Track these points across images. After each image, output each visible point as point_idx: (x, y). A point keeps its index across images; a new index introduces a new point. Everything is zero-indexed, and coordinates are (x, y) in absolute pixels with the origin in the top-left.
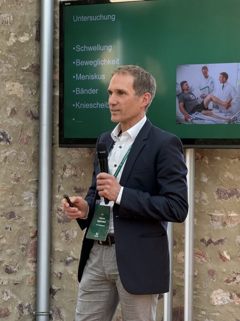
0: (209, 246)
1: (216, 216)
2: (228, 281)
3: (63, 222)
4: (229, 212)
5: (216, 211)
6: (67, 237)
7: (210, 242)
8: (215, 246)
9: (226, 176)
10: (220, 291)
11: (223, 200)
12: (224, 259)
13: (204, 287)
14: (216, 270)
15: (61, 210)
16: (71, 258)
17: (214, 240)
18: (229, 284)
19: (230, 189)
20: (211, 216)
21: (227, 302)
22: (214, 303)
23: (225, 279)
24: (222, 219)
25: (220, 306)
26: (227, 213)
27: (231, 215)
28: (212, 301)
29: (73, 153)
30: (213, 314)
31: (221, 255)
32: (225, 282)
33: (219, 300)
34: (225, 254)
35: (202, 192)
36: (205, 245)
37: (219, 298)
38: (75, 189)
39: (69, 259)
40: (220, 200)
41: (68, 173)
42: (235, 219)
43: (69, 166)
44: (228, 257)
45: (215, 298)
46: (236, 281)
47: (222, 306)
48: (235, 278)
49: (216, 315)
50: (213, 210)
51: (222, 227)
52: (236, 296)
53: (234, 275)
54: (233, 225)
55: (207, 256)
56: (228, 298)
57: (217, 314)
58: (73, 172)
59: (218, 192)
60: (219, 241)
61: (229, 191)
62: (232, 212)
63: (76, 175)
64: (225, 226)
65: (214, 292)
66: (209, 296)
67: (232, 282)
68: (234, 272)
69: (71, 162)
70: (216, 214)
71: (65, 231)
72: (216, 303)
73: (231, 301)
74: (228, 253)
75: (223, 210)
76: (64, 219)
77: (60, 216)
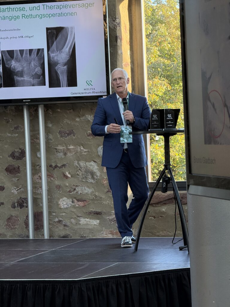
0: (55, 169)
1: (59, 149)
2: (70, 192)
4: (68, 146)
5: (59, 146)
7: (56, 166)
8: (60, 169)
9: (65, 122)
11: (64, 138)
12: (67, 177)
13: (53, 197)
14: (62, 185)
17: (59, 165)
18: (71, 193)
19: (68, 130)
20: (56, 149)
21: (70, 206)
22: (61, 207)
23: (68, 190)
24: (64, 151)
25: (65, 208)
26: (67, 146)
27: (70, 147)
28: (60, 206)
30: (61, 214)
31: (64, 175)
32: (68, 192)
33: (64, 205)
34: (67, 174)
35: (49, 134)
36: (53, 169)
37: (65, 203)
40: (61, 138)
42: (73, 150)
44: (69, 176)
45: (62, 203)
46: (75, 191)
47: (67, 208)
48: (75, 189)
49: (63, 214)
50: (57, 145)
51: (64, 156)
52: (76, 201)
53: (74, 187)
54: (71, 154)
55: (55, 176)
56: (71, 203)
59: (60, 132)
60: (62, 166)
61: (68, 132)
62: (71, 145)
64: (66, 155)
66: (57, 202)
67: (73, 192)
68: (74, 185)
70: (59, 148)
72: (62, 207)
73: (73, 204)
74: (69, 173)
75: (64, 145)
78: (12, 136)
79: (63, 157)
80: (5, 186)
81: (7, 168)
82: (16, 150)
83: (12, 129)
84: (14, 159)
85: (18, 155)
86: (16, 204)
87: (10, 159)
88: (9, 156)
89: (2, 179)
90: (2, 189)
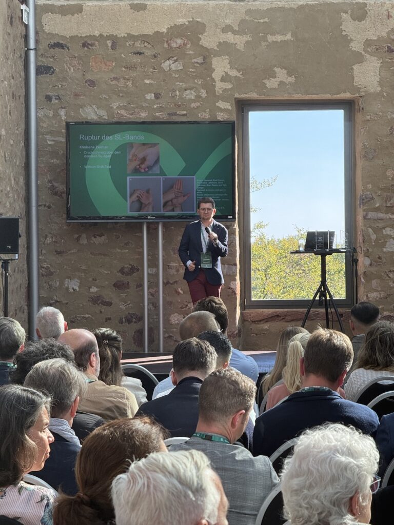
0: (167, 286)
2: (182, 308)
3: (46, 276)
5: (171, 263)
6: (51, 286)
7: (168, 283)
8: (172, 286)
9: (178, 239)
10: (176, 314)
12: (179, 293)
14: (173, 301)
15: (43, 268)
16: (54, 301)
17: (171, 282)
18: (183, 310)
20: (168, 266)
23: (180, 306)
24: (176, 268)
25: (175, 324)
26: (179, 264)
28: (171, 322)
29: (53, 226)
30: (172, 330)
31: (176, 291)
32: (180, 308)
34: (179, 290)
37: (176, 319)
38: (56, 252)
39: (52, 302)
40: (175, 255)
41: (49, 241)
43: (49, 235)
44: (182, 292)
45: (172, 319)
46: (188, 307)
48: (187, 305)
50: (170, 263)
53: (186, 303)
55: (166, 293)
57: (175, 330)
58: (54, 240)
59: (173, 250)
60: (175, 282)
63: (57, 242)
64: (178, 272)
65: (172, 316)
66: (168, 318)
67: (185, 308)
69: (52, 232)
70: (172, 265)
71: (48, 282)
72: (173, 323)
74: (181, 290)
75: (177, 262)
76: (46, 274)
77: (43, 271)
78: (122, 251)
79: (175, 273)
80: (113, 301)
81: (115, 284)
82: (126, 266)
83: (121, 245)
84: (123, 275)
85: (128, 271)
86: (124, 320)
87: (119, 274)
88: (118, 272)
89: (109, 294)
90: (109, 304)
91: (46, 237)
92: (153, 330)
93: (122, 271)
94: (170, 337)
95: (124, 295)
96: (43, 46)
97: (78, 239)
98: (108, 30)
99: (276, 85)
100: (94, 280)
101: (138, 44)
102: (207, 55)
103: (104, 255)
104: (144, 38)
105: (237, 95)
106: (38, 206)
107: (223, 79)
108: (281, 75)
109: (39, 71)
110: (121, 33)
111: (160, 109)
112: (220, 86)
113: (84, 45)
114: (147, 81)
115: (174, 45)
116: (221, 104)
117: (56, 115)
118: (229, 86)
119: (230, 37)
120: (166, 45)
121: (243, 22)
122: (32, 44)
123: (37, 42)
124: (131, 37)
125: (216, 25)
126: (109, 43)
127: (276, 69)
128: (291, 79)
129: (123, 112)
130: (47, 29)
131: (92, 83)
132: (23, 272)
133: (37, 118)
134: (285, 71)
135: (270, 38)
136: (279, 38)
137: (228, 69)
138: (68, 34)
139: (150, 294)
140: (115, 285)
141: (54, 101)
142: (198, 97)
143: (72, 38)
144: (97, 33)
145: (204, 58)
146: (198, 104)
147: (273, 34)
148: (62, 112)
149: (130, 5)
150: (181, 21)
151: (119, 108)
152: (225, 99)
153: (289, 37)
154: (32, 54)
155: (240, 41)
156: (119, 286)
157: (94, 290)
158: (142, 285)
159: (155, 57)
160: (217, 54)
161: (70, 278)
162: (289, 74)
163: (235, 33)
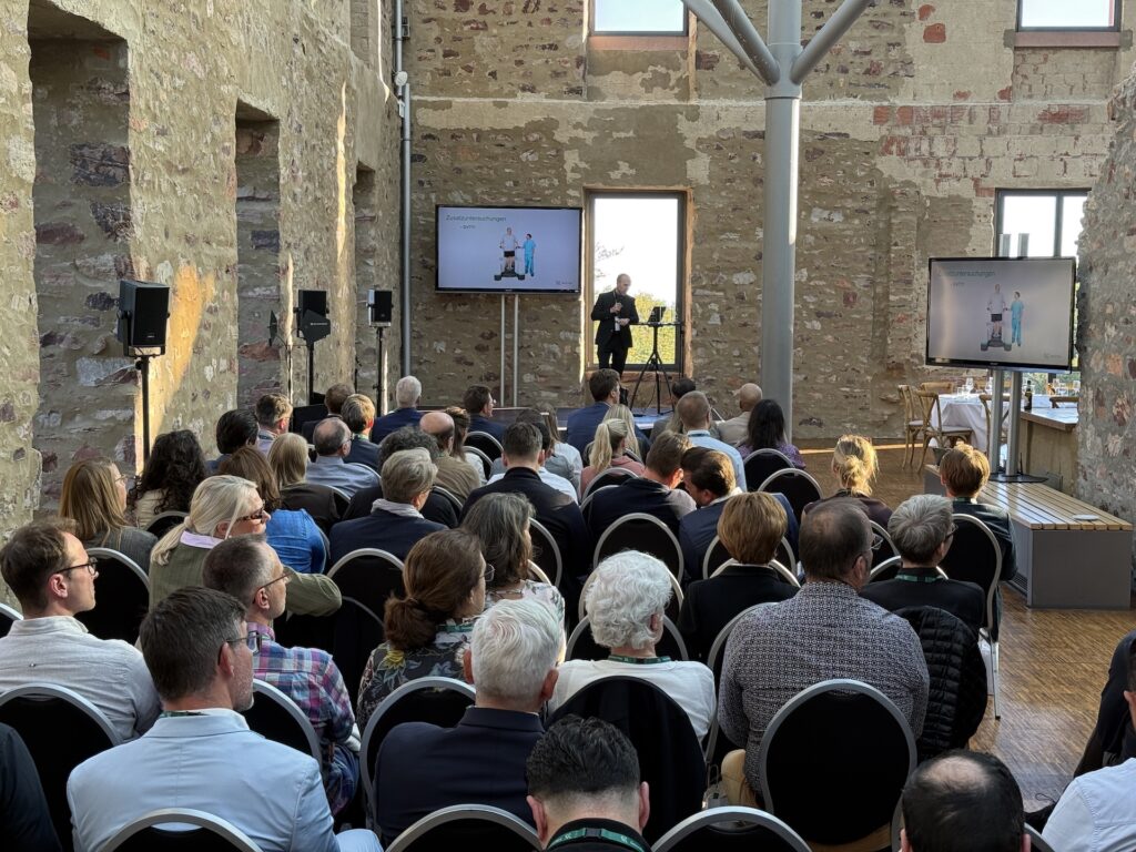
6: (421, 347)
7: (522, 347)
8: (528, 349)
9: (532, 309)
10: (528, 375)
11: (531, 323)
14: (526, 363)
15: (415, 331)
16: (423, 361)
17: (525, 346)
18: (534, 370)
20: (523, 332)
22: (528, 382)
23: (532, 367)
24: (531, 334)
26: (532, 330)
28: (523, 380)
29: (423, 295)
34: (532, 353)
38: (426, 317)
42: (538, 333)
43: (420, 303)
45: (528, 379)
46: (538, 368)
47: (531, 382)
52: (538, 376)
54: (536, 337)
56: (534, 378)
58: (424, 307)
59: (530, 318)
60: (528, 346)
63: (427, 309)
64: (531, 338)
65: (525, 375)
66: (521, 377)
69: (423, 301)
70: (526, 331)
71: (419, 344)
76: (417, 337)
77: (415, 334)
78: (483, 319)
80: (474, 362)
82: (486, 332)
83: (483, 313)
84: (484, 339)
85: (487, 336)
86: (490, 376)
87: (480, 338)
89: (472, 356)
90: (471, 364)
91: (417, 305)
92: (508, 387)
93: (482, 336)
94: (523, 394)
95: (483, 357)
96: (417, 137)
97: (445, 307)
98: (474, 124)
99: (619, 177)
100: (459, 342)
101: (499, 137)
102: (560, 149)
103: (468, 321)
104: (505, 132)
105: (585, 184)
106: (411, 277)
107: (573, 171)
108: (624, 167)
109: (412, 160)
110: (486, 127)
111: (518, 195)
112: (570, 176)
113: (453, 137)
114: (507, 171)
115: (531, 139)
116: (571, 192)
117: (428, 198)
118: (578, 176)
119: (580, 133)
120: (524, 139)
121: (591, 119)
122: (407, 135)
123: (412, 133)
124: (493, 131)
125: (568, 122)
126: (475, 136)
127: (620, 163)
128: (633, 172)
129: (486, 197)
130: (420, 122)
131: (459, 171)
132: (397, 335)
133: (411, 200)
134: (627, 164)
135: (615, 135)
136: (623, 135)
137: (577, 161)
138: (439, 127)
139: (507, 356)
140: (476, 348)
141: (426, 186)
142: (552, 186)
143: (442, 130)
144: (464, 127)
145: (557, 152)
146: (551, 191)
147: (618, 131)
148: (433, 196)
149: (494, 102)
150: (538, 118)
151: (483, 193)
152: (575, 188)
153: (631, 134)
154: (408, 144)
155: (589, 137)
156: (480, 349)
157: (458, 351)
158: (499, 349)
159: (514, 149)
160: (568, 148)
161: (437, 340)
162: (631, 167)
163: (585, 129)
